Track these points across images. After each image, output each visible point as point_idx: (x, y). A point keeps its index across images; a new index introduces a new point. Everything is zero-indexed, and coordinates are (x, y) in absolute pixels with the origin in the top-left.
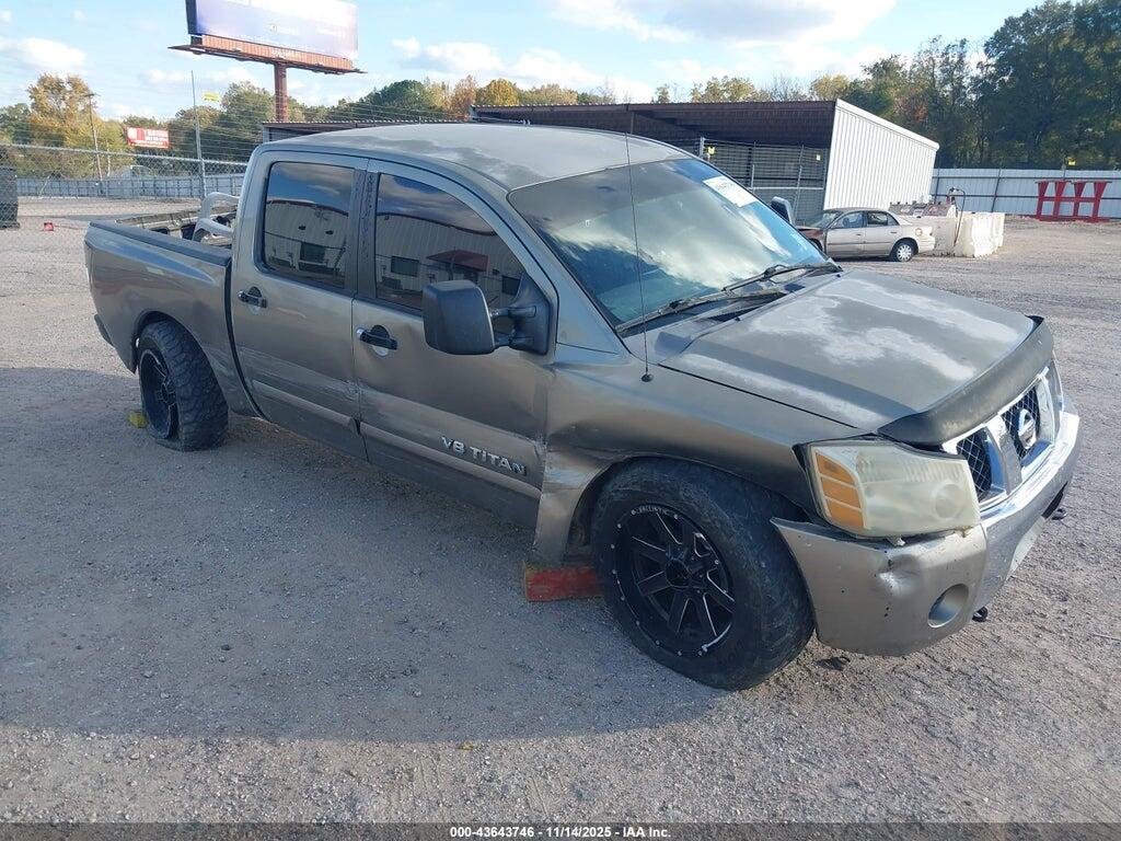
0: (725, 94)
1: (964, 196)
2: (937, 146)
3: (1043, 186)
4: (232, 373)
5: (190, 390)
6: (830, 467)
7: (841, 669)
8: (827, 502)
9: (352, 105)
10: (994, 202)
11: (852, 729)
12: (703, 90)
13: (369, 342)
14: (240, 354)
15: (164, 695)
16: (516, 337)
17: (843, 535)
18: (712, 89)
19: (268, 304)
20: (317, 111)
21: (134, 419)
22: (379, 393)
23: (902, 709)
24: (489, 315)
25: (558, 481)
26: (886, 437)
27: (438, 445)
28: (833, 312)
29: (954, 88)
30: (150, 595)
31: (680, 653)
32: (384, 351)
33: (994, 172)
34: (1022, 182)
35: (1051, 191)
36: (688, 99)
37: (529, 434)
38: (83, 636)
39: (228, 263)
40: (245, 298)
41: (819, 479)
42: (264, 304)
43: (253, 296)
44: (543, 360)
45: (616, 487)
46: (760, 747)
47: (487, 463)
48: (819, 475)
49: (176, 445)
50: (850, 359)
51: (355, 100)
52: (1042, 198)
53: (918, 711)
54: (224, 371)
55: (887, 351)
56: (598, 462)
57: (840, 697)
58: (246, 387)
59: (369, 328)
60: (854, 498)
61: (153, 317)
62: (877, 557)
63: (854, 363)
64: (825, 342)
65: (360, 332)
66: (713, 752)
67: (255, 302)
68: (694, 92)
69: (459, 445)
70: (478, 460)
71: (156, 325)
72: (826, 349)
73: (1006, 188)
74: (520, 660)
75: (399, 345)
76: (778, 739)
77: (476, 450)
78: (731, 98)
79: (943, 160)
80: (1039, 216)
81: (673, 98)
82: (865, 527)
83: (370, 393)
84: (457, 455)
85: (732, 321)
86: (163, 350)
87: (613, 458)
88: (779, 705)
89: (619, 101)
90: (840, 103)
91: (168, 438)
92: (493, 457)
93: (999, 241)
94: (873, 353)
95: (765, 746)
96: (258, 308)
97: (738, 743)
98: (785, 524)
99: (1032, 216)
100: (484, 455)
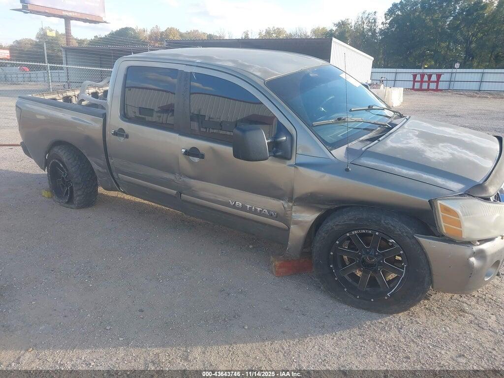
0: (274, 35)
1: (387, 80)
2: (373, 58)
3: (415, 76)
4: (106, 171)
5: (80, 179)
6: (447, 210)
7: (429, 300)
8: (444, 226)
9: (101, 38)
10: (395, 83)
11: (448, 329)
12: (264, 33)
13: (189, 155)
14: (111, 161)
15: (121, 339)
16: (277, 152)
17: (450, 241)
18: (268, 32)
19: (129, 136)
20: (84, 41)
21: (46, 194)
22: (192, 180)
23: (464, 317)
24: (266, 141)
25: (300, 219)
26: (469, 195)
27: (227, 204)
28: (417, 136)
29: (372, 33)
30: (91, 285)
31: (372, 300)
32: (196, 160)
33: (394, 70)
34: (407, 74)
35: (418, 78)
36: (257, 37)
37: (279, 198)
38: (65, 310)
39: (104, 116)
40: (115, 134)
41: (441, 216)
42: (127, 137)
43: (120, 133)
44: (289, 162)
45: (337, 223)
46: (413, 340)
47: (255, 212)
48: (441, 214)
49: (73, 206)
50: (439, 159)
51: (103, 36)
52: (414, 81)
53: (471, 317)
54: (100, 169)
55: (452, 154)
56: (319, 210)
57: (435, 313)
58: (114, 178)
59: (188, 148)
60: (459, 224)
61: (58, 143)
62: (467, 250)
63: (441, 161)
64: (423, 151)
65: (183, 150)
66: (394, 345)
67: (122, 136)
68: (260, 34)
69: (238, 203)
70: (250, 211)
71: (59, 147)
72: (426, 154)
73: (399, 77)
74: (286, 306)
75: (206, 156)
76: (419, 336)
77: (248, 206)
78: (276, 36)
79: (375, 65)
80: (413, 89)
81: (251, 37)
82: (463, 237)
83: (187, 180)
84: (238, 208)
85: (376, 141)
86: (65, 159)
87: (328, 207)
88: (411, 319)
89: (227, 38)
90: (334, 39)
91: (67, 203)
92: (259, 209)
93: (402, 100)
94: (447, 156)
95: (415, 340)
96: (122, 139)
97: (403, 340)
98: (421, 237)
99: (411, 89)
100: (253, 208)
